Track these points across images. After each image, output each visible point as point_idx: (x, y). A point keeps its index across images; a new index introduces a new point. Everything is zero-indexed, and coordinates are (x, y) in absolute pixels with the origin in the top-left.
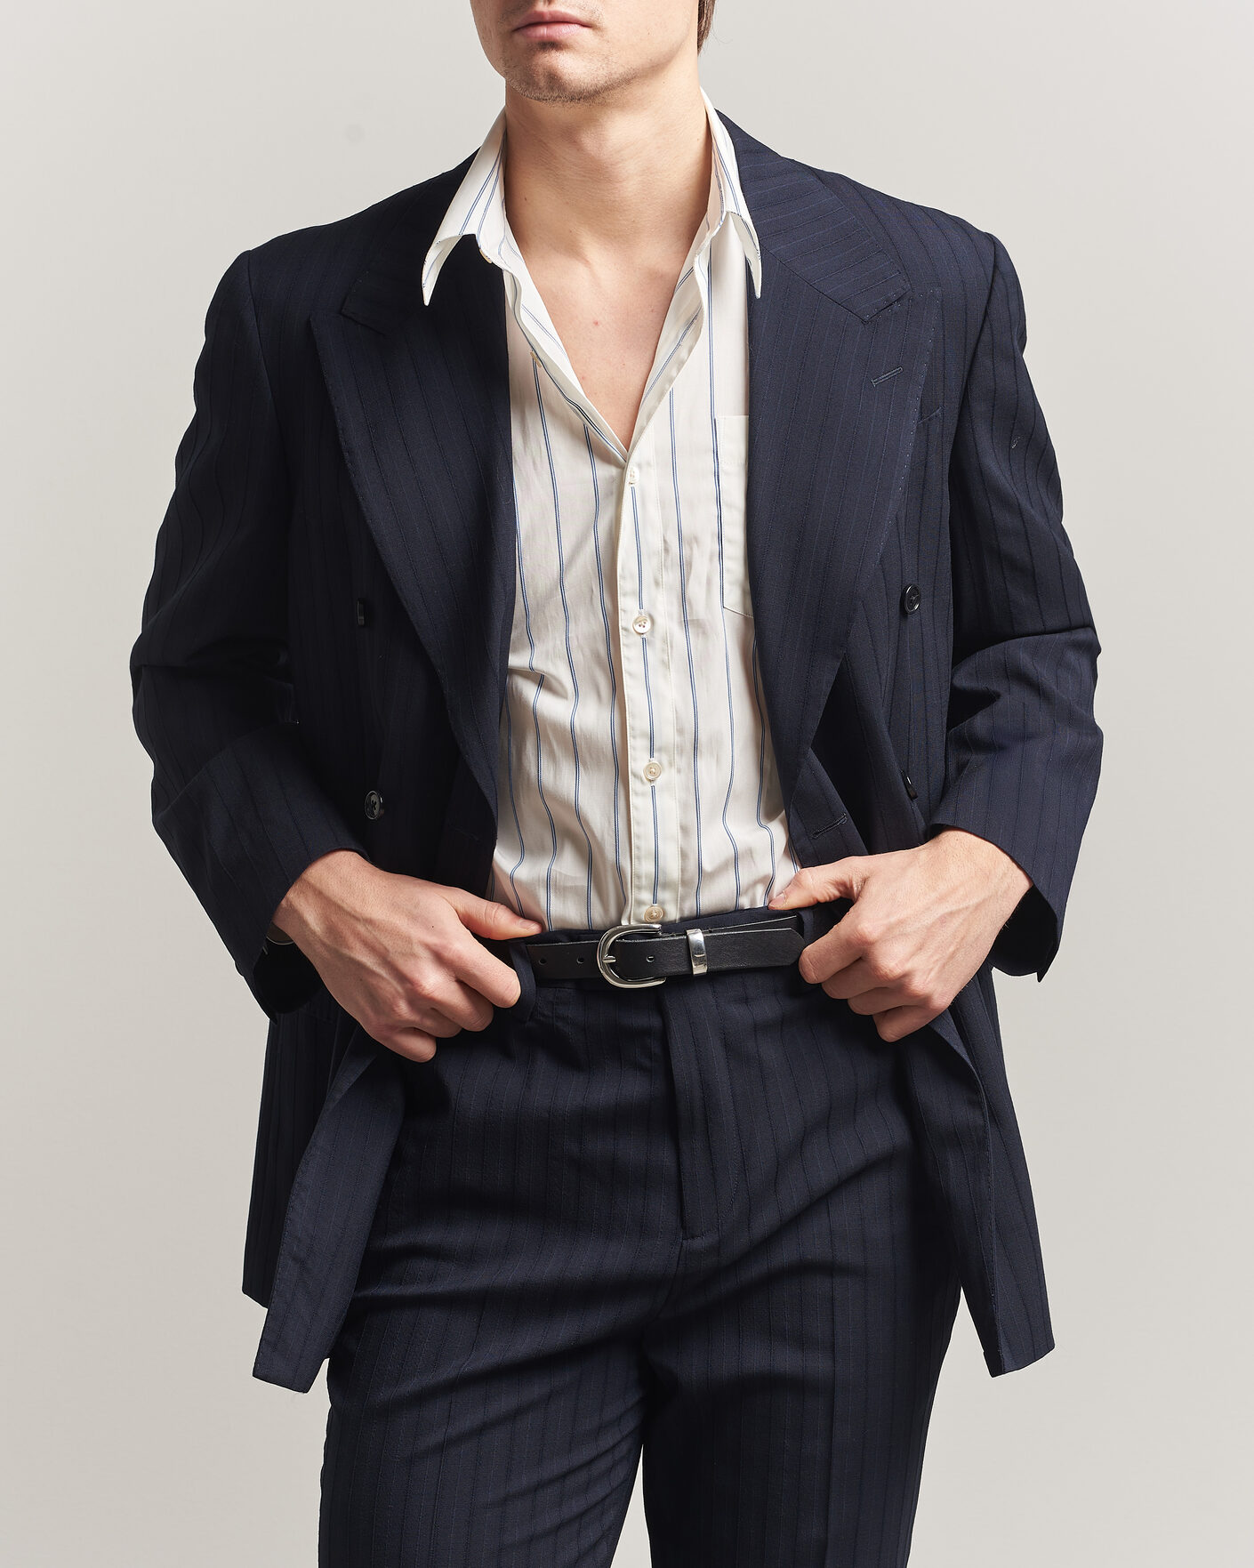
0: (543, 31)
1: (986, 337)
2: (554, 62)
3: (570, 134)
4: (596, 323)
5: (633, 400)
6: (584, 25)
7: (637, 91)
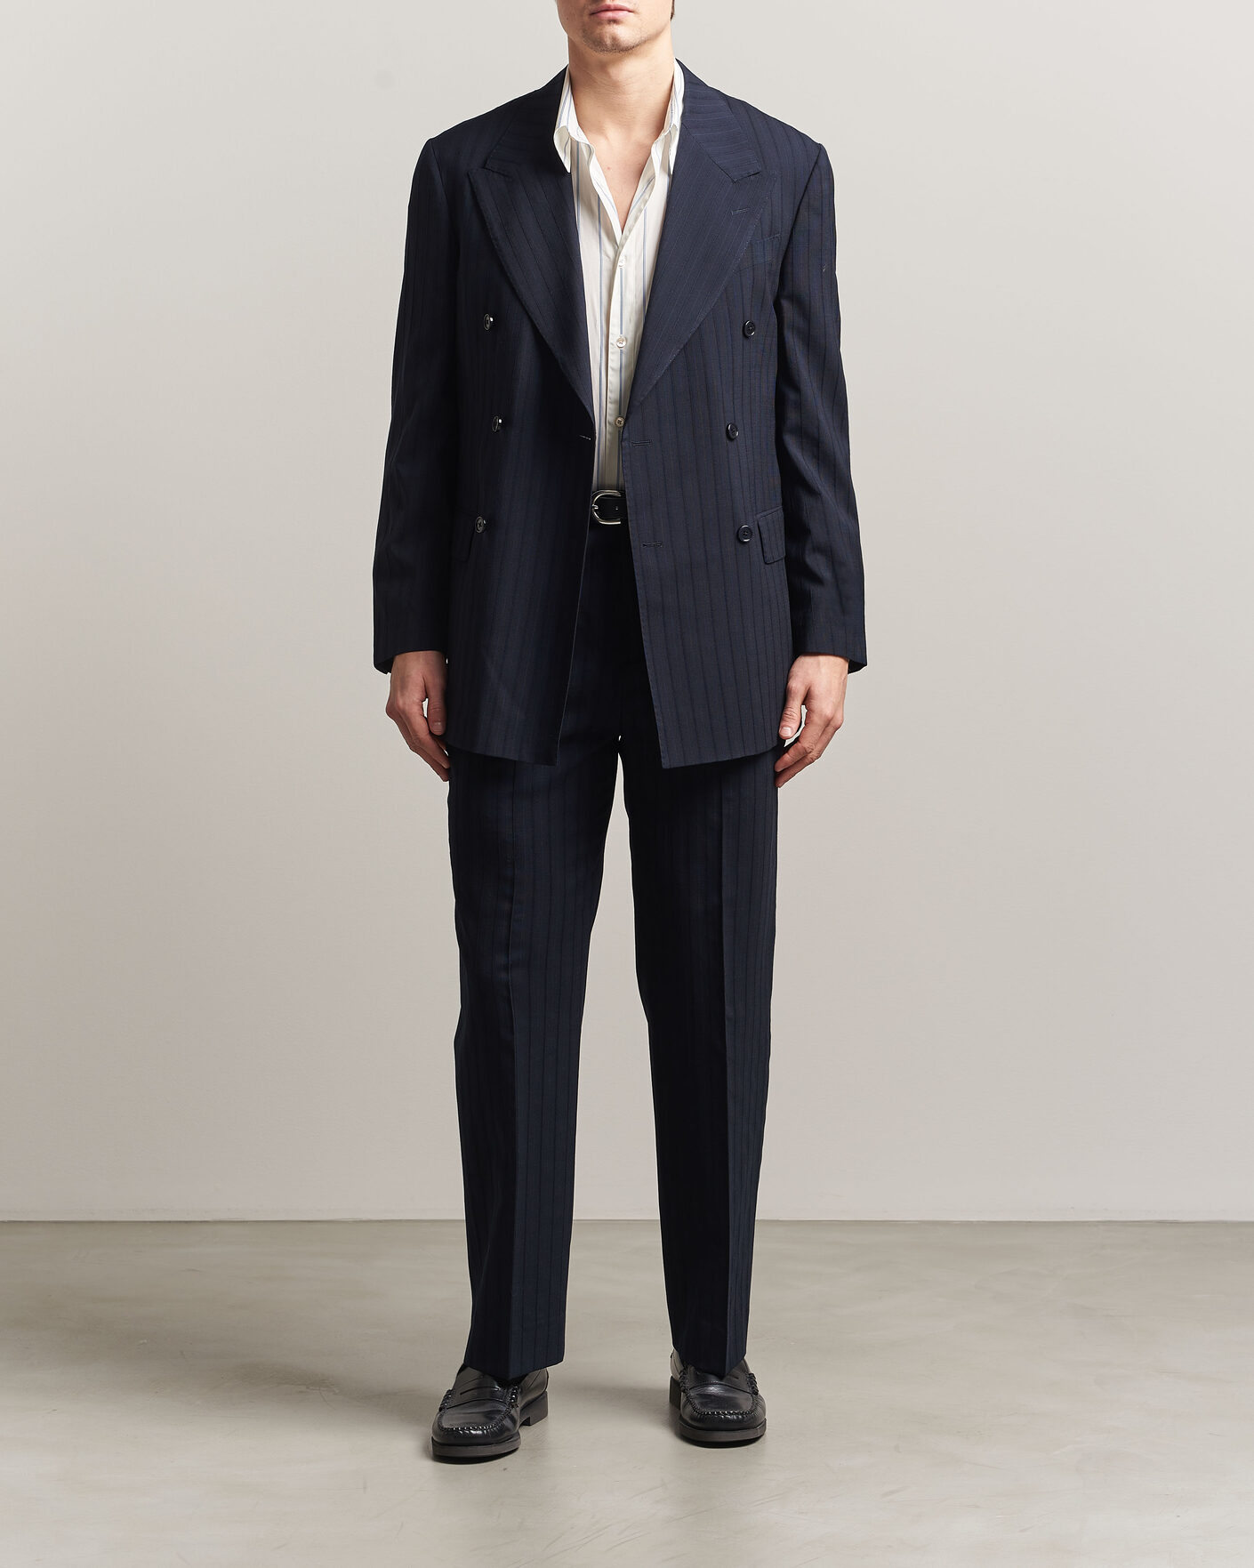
0: (610, 14)
1: (805, 200)
2: (616, 31)
3: (603, 67)
4: (609, 168)
5: (626, 210)
6: (630, 11)
7: (645, 47)
